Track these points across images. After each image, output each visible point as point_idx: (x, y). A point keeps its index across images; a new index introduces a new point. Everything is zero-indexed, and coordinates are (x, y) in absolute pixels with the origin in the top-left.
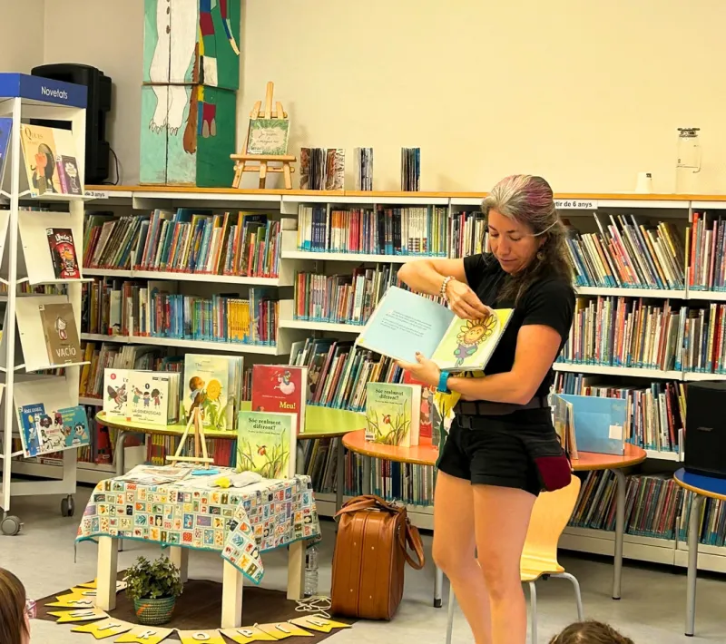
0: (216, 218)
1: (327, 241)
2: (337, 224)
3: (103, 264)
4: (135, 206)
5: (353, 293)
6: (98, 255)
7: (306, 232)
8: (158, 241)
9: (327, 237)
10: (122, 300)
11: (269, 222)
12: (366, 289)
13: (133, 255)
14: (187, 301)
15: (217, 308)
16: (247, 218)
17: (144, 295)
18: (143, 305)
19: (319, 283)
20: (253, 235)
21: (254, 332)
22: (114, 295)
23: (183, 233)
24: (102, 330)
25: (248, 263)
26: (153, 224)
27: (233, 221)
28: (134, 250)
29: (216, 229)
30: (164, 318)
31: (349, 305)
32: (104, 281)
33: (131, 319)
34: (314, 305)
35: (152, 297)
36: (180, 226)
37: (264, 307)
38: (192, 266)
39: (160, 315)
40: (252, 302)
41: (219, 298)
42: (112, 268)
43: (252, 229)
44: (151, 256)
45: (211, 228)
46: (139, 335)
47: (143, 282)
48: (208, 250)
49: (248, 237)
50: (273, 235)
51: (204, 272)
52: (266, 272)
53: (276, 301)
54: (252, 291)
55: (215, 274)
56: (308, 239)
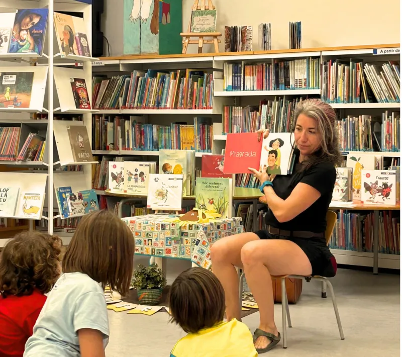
0: (172, 74)
1: (242, 85)
2: (248, 74)
3: (102, 107)
4: (121, 69)
5: (260, 117)
6: (98, 102)
7: (229, 81)
8: (136, 90)
9: (242, 82)
10: (114, 128)
11: (206, 74)
12: (268, 113)
13: (121, 100)
14: (155, 127)
15: (173, 131)
16: (192, 73)
17: (128, 125)
18: (128, 131)
19: (238, 112)
20: (196, 83)
21: (198, 144)
22: (110, 125)
23: (152, 85)
24: (103, 148)
25: (193, 102)
26: (132, 80)
27: (183, 75)
28: (122, 96)
29: (172, 81)
30: (141, 139)
31: (257, 123)
32: (103, 118)
33: (120, 140)
34: (235, 126)
35: (133, 126)
36: (149, 80)
37: (203, 129)
38: (158, 106)
39: (138, 137)
40: (196, 126)
41: (174, 125)
42: (108, 109)
43: (195, 80)
44: (132, 101)
45: (169, 80)
46: (125, 149)
47: (127, 117)
48: (167, 95)
49: (193, 85)
50: (208, 82)
51: (165, 108)
52: (204, 106)
53: (211, 124)
54: (196, 118)
55: (172, 109)
56: (230, 84)
